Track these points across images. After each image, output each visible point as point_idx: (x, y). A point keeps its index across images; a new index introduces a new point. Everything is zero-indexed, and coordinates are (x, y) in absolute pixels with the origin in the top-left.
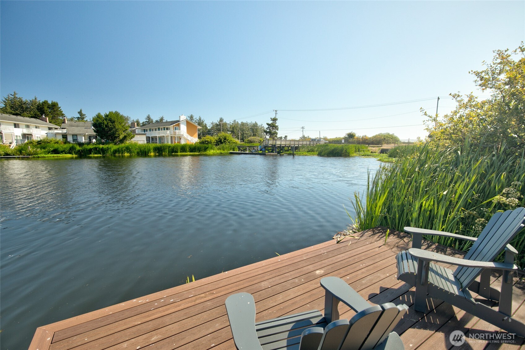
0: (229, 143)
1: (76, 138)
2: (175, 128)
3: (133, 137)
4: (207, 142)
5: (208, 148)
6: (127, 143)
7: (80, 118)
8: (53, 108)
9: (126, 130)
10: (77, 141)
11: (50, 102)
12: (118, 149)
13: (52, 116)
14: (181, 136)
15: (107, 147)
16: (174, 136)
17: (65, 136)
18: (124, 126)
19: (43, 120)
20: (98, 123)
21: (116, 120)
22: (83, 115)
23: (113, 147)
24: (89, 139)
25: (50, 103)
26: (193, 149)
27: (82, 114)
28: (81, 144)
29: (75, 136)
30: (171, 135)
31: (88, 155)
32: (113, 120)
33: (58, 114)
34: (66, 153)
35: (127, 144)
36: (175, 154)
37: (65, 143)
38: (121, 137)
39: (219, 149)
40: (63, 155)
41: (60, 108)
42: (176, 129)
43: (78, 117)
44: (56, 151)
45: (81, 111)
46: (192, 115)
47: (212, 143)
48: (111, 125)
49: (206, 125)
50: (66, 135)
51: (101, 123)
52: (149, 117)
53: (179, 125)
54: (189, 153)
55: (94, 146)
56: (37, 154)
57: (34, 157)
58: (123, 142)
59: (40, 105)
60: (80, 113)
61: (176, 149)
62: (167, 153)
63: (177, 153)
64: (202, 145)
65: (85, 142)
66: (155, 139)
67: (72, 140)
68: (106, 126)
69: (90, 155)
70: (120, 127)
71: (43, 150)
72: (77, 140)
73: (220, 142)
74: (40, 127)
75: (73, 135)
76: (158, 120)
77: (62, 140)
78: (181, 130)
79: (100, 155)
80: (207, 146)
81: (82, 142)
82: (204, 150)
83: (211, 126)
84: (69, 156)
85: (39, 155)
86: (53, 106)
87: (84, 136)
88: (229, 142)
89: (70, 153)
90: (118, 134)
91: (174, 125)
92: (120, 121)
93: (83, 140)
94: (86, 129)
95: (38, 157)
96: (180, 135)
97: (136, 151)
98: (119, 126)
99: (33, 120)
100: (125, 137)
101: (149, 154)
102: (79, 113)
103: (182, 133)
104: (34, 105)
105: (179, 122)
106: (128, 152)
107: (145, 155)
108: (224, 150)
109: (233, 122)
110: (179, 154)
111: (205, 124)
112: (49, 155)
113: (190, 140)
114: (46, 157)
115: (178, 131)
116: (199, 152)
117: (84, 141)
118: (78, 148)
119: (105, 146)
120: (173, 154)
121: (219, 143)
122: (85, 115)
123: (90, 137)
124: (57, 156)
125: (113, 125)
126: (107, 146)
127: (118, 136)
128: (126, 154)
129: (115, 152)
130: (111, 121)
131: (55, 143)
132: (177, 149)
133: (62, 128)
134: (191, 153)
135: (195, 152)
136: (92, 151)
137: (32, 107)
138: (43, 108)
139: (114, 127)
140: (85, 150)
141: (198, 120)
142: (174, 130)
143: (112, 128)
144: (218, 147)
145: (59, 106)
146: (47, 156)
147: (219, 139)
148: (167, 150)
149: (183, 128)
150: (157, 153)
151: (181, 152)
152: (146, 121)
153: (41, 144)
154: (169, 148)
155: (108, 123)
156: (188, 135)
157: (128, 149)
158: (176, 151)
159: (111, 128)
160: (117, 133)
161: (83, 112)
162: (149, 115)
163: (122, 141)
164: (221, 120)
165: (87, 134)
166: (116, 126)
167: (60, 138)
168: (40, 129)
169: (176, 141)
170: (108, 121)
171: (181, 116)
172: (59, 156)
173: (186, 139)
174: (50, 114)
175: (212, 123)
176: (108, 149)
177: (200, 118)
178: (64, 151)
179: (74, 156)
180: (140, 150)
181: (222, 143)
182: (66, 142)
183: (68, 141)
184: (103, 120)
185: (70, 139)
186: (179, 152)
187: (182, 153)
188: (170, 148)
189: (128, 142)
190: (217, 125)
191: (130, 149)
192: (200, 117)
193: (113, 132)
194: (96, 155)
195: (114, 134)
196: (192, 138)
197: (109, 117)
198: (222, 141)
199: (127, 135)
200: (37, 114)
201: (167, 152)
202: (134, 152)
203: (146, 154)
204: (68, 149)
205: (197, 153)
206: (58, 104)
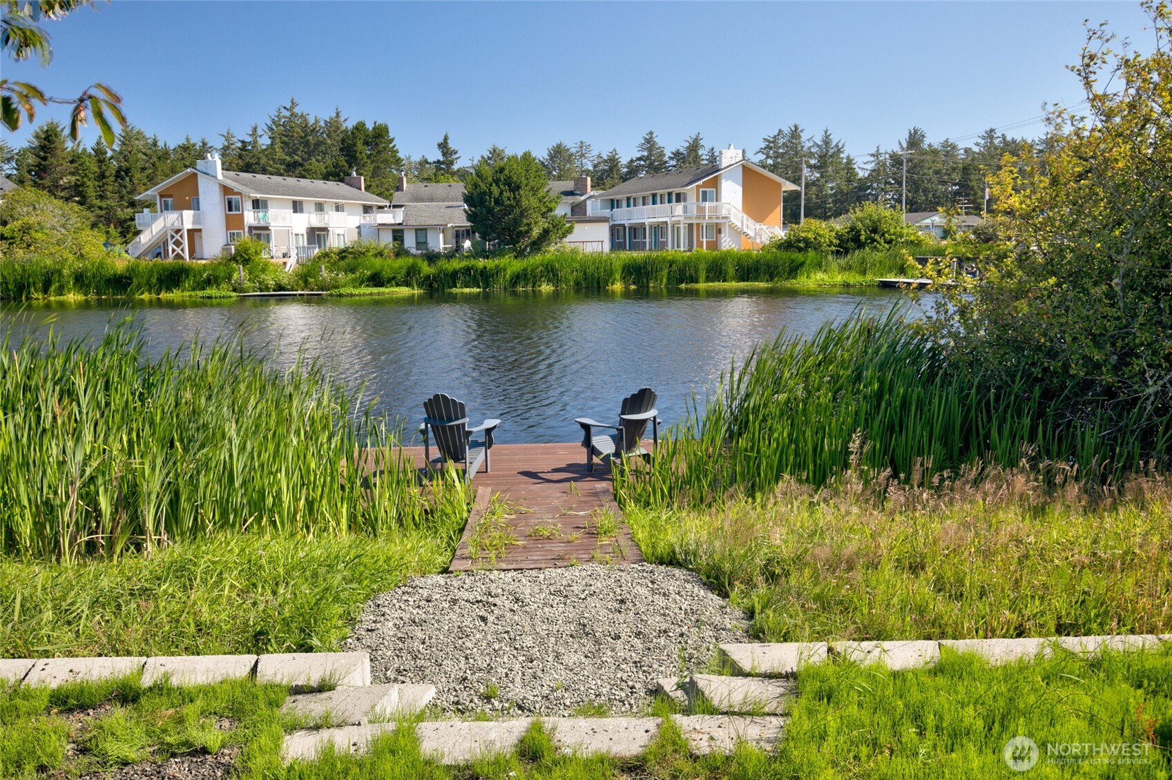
0: (887, 246)
1: (422, 240)
2: (704, 193)
3: (569, 231)
4: (802, 245)
5: (802, 264)
6: (549, 252)
7: (443, 163)
8: (377, 144)
9: (548, 211)
10: (427, 249)
11: (370, 126)
12: (525, 270)
13: (372, 166)
14: (721, 221)
15: (497, 267)
16: (698, 221)
17: (398, 234)
18: (544, 198)
19: (351, 186)
20: (478, 195)
21: (524, 181)
22: (451, 154)
23: (511, 264)
24: (454, 241)
25: (371, 129)
26: (749, 269)
27: (448, 149)
28: (432, 258)
29: (421, 231)
30: (686, 218)
31: (449, 290)
32: (515, 183)
33: (386, 161)
34: (398, 285)
35: (548, 256)
36: (689, 286)
37: (398, 255)
38: (536, 232)
39: (843, 269)
40: (392, 289)
41: (392, 140)
42: (705, 200)
43: (439, 162)
44: (376, 280)
45: (446, 139)
46: (796, 127)
47: (824, 247)
48: (509, 199)
49: (850, 161)
50: (402, 231)
51: (485, 193)
52: (649, 142)
53: (715, 183)
54: (734, 285)
55: (464, 263)
56: (337, 287)
57: (331, 295)
58: (539, 249)
59: (348, 137)
60: (443, 146)
61: (693, 272)
62: (664, 283)
63: (697, 282)
64: (785, 255)
65: (445, 249)
66: (640, 233)
67: (414, 245)
68: (497, 202)
69: (454, 290)
70: (534, 202)
71: (351, 276)
72: (426, 243)
73: (852, 240)
74: (346, 208)
75: (416, 230)
76: (682, 150)
77: (391, 246)
78: (724, 200)
79: (478, 290)
80: (799, 257)
81: (436, 250)
82: (790, 273)
83: (870, 166)
84: (404, 291)
85: (342, 291)
86: (376, 137)
87: (443, 232)
88: (889, 242)
89: (408, 284)
90: (528, 225)
91: (700, 182)
92: (532, 184)
93: (440, 243)
94: (450, 210)
95: (340, 295)
96: (717, 218)
97: (572, 278)
98: (532, 199)
99: (331, 185)
100: (546, 232)
101: (610, 287)
102: (440, 145)
103: (724, 212)
104: (333, 135)
105: (718, 170)
106: (549, 281)
107: (596, 290)
108: (864, 273)
109: (984, 138)
110: (702, 286)
111: (848, 157)
112: (364, 290)
113: (752, 234)
114: (355, 295)
115: (714, 204)
116: (771, 278)
117: (442, 246)
118: (426, 269)
119: (490, 261)
120: (683, 286)
121: (851, 245)
122: (456, 153)
123: (459, 235)
124: (379, 294)
125: (515, 198)
126: (497, 262)
127: (527, 232)
128: (546, 288)
129: (517, 278)
130: (509, 185)
131: (376, 256)
132: (697, 271)
133: (395, 207)
134: (742, 285)
135: (756, 280)
136: (458, 279)
137: (329, 141)
138: (355, 145)
139: (518, 202)
140: (442, 275)
141: (818, 146)
142: (698, 200)
143: (511, 206)
144: (842, 262)
145: (391, 135)
146: (356, 291)
147: (852, 229)
148: (665, 272)
149: (731, 193)
150: (634, 283)
151: (708, 279)
152: (639, 155)
153: (347, 258)
154: (671, 266)
155: (501, 193)
156: (745, 215)
157: (551, 272)
158: (691, 276)
159: (508, 206)
160: (525, 221)
161: (452, 145)
162: (651, 133)
163: (537, 245)
164: (915, 140)
165: (449, 225)
166: (524, 199)
167: (387, 239)
168: (346, 213)
169: (705, 240)
170: (502, 187)
171: (724, 151)
172: (383, 293)
173: (738, 233)
174: (369, 161)
175: (872, 155)
176: (498, 270)
177: (827, 137)
178: (394, 278)
179: (417, 291)
180: (585, 273)
181: (860, 245)
182: (400, 252)
183: (406, 246)
184: (491, 185)
185: (410, 241)
186: (701, 280)
187: (711, 284)
188: (674, 268)
189: (552, 248)
190: (896, 160)
191: (557, 270)
192: (826, 132)
193: (515, 219)
194: (467, 290)
195: (517, 222)
196: (758, 226)
197: (506, 172)
198: (863, 238)
199: (551, 228)
200: (341, 164)
201: (665, 280)
202: (567, 281)
203: (599, 287)
204: (404, 271)
205: (762, 285)
206: (388, 131)
